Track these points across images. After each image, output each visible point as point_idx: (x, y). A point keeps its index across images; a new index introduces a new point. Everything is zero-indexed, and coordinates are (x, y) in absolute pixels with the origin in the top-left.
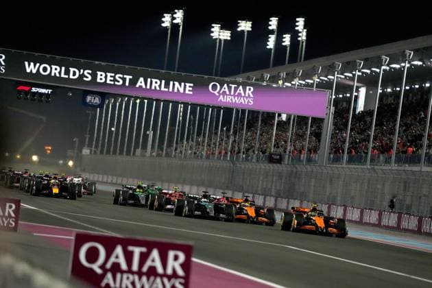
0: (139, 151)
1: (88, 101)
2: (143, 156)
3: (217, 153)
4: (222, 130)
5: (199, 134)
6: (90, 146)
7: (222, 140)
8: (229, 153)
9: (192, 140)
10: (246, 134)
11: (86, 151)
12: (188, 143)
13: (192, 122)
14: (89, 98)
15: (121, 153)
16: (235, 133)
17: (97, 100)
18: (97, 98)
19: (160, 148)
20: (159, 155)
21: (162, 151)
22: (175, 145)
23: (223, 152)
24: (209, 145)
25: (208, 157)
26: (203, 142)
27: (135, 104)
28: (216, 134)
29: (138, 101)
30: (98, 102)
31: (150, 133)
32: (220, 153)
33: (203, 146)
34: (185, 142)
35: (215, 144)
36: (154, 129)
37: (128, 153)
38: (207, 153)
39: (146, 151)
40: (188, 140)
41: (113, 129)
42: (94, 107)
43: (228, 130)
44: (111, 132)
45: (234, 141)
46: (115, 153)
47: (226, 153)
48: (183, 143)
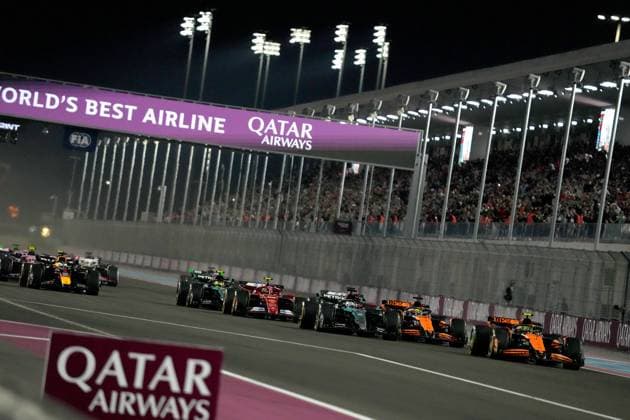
0: (145, 215)
1: (72, 141)
2: (152, 221)
3: (258, 219)
4: (266, 186)
5: (232, 193)
6: (74, 206)
7: (266, 200)
8: (277, 219)
9: (224, 201)
10: (301, 192)
11: (68, 214)
12: (217, 204)
13: (224, 174)
14: (73, 138)
15: (120, 217)
16: (285, 190)
17: (85, 141)
18: (85, 138)
19: (177, 210)
20: (175, 221)
21: (180, 214)
22: (198, 206)
23: (268, 218)
24: (247, 208)
25: (245, 224)
26: (239, 202)
27: (140, 147)
28: (258, 191)
29: (145, 143)
30: (87, 143)
31: (163, 189)
32: (263, 218)
33: (238, 208)
34: (213, 203)
35: (256, 206)
36: (169, 183)
37: (130, 218)
38: (244, 219)
39: (156, 216)
40: (216, 199)
41: (108, 183)
42: (81, 150)
43: (275, 186)
44: (105, 186)
45: (284, 202)
46: (110, 217)
47: (272, 219)
48: (210, 204)
